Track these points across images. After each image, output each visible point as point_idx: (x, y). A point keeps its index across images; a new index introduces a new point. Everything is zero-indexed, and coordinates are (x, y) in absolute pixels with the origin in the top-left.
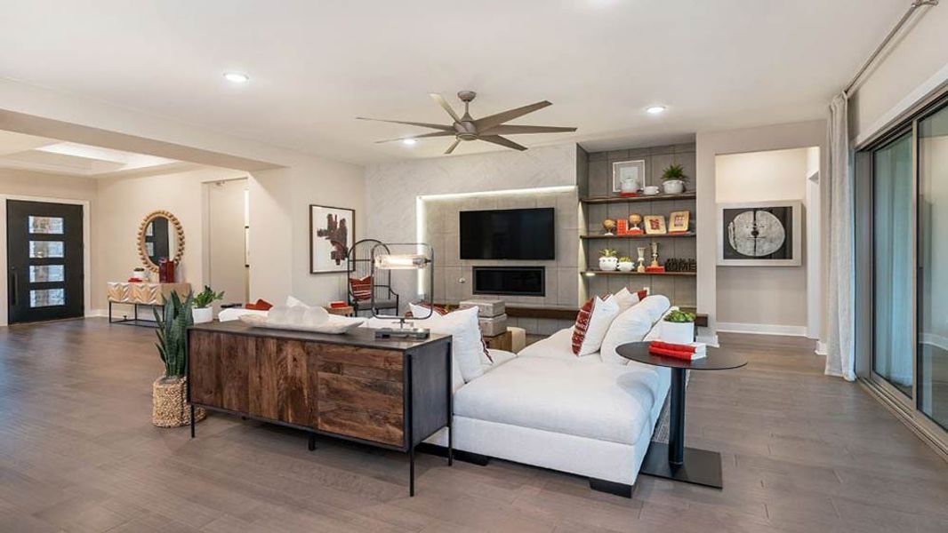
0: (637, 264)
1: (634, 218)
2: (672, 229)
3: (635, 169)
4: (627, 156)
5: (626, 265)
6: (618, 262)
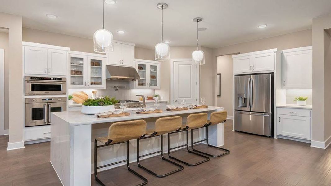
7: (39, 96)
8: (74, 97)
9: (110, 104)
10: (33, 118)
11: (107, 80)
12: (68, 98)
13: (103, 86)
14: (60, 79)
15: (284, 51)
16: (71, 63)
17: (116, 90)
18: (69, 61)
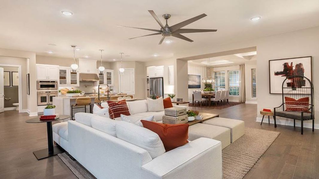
7: (44, 90)
8: (62, 91)
9: (78, 93)
10: (42, 101)
11: (80, 81)
12: (58, 92)
13: (78, 84)
14: (54, 82)
15: (169, 66)
16: (60, 73)
17: (86, 87)
18: (59, 72)
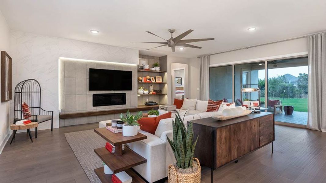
0: (150, 92)
1: (148, 77)
2: (157, 81)
3: (145, 61)
4: (142, 57)
5: (147, 92)
6: (144, 91)
